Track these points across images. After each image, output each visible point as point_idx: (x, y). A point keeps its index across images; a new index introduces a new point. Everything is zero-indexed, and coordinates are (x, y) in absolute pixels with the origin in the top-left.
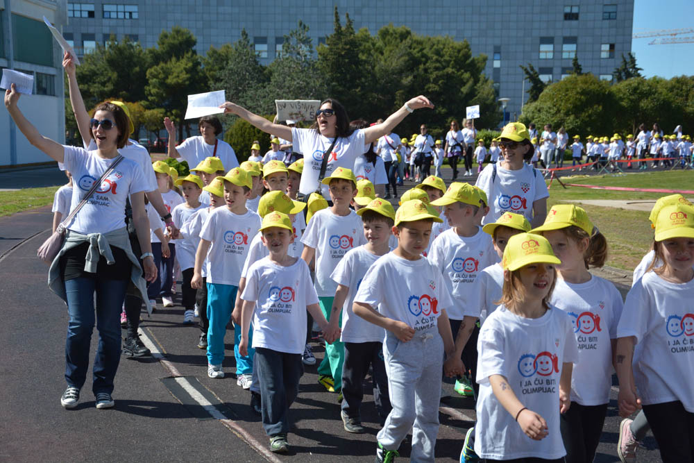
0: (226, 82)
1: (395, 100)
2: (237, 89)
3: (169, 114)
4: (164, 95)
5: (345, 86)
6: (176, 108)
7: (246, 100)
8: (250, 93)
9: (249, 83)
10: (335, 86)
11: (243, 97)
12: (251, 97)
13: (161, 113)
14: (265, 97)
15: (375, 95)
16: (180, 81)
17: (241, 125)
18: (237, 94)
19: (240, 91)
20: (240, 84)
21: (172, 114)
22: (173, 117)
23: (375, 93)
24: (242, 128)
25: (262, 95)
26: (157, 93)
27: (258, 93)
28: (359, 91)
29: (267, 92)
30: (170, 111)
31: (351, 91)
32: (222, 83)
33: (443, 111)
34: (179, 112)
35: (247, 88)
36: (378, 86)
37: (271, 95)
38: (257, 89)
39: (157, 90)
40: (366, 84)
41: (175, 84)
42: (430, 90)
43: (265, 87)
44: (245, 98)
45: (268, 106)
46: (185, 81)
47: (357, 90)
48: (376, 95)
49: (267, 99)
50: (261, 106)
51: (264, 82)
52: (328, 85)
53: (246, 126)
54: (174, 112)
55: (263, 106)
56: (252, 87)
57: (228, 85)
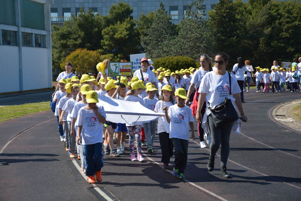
0: (151, 36)
1: (259, 44)
2: (157, 40)
3: (116, 57)
4: (113, 45)
5: (226, 36)
6: (121, 53)
7: (163, 47)
8: (166, 42)
9: (165, 36)
10: (220, 36)
11: (161, 45)
12: (166, 45)
13: (111, 57)
14: (174, 45)
15: (246, 41)
16: (123, 36)
17: (156, 63)
18: (157, 43)
19: (159, 41)
20: (160, 37)
21: (118, 57)
22: (119, 59)
23: (246, 40)
24: (157, 65)
25: (173, 43)
26: (109, 44)
27: (171, 42)
28: (235, 39)
29: (176, 42)
30: (117, 55)
31: (230, 39)
32: (148, 37)
33: (292, 50)
34: (122, 56)
35: (163, 40)
36: (248, 35)
37: (179, 43)
38: (170, 40)
39: (108, 42)
40: (240, 34)
41: (119, 38)
42: (283, 37)
43: (175, 39)
44: (163, 46)
45: (177, 51)
46: (125, 36)
47: (234, 38)
48: (247, 41)
49: (176, 46)
50: (172, 51)
51: (174, 35)
52: (215, 36)
53: (159, 64)
54: (119, 56)
55: (174, 50)
56: (167, 39)
57: (152, 38)
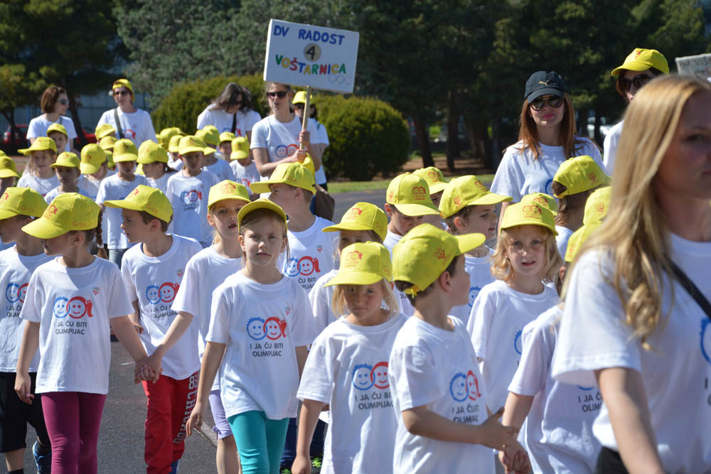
0: (150, 9)
1: (494, 39)
2: (171, 23)
3: (32, 75)
4: (22, 36)
5: (390, 13)
6: (48, 64)
7: (192, 45)
8: (200, 30)
9: (196, 11)
10: (371, 13)
11: (185, 40)
12: (201, 39)
13: (16, 74)
14: (229, 39)
15: (453, 29)
16: (55, 8)
17: (183, 97)
18: (172, 33)
19: (178, 28)
20: (179, 14)
21: (40, 76)
22: (42, 82)
23: (454, 25)
24: (184, 102)
25: (224, 34)
26: (8, 32)
27: (216, 30)
28: (421, 23)
29: (233, 29)
30: (36, 70)
31: (404, 23)
32: (142, 12)
33: (595, 57)
34: (53, 71)
35: (192, 21)
36: (459, 11)
37: (242, 34)
38: (212, 23)
39: (6, 26)
40: (435, 7)
41: (44, 13)
42: (567, 16)
43: (228, 19)
44: (190, 42)
45: (237, 58)
46: (64, 7)
47: (417, 21)
48: (456, 31)
49: (234, 44)
50: (222, 58)
51: (226, 7)
52: (358, 11)
53: (194, 99)
54: (43, 71)
55: (226, 57)
56: (203, 19)
57: (154, 16)
